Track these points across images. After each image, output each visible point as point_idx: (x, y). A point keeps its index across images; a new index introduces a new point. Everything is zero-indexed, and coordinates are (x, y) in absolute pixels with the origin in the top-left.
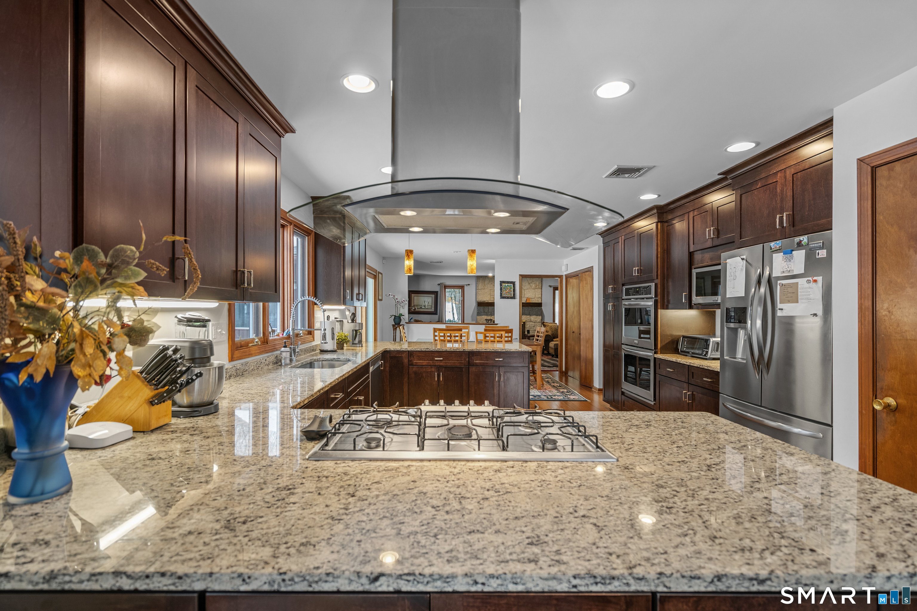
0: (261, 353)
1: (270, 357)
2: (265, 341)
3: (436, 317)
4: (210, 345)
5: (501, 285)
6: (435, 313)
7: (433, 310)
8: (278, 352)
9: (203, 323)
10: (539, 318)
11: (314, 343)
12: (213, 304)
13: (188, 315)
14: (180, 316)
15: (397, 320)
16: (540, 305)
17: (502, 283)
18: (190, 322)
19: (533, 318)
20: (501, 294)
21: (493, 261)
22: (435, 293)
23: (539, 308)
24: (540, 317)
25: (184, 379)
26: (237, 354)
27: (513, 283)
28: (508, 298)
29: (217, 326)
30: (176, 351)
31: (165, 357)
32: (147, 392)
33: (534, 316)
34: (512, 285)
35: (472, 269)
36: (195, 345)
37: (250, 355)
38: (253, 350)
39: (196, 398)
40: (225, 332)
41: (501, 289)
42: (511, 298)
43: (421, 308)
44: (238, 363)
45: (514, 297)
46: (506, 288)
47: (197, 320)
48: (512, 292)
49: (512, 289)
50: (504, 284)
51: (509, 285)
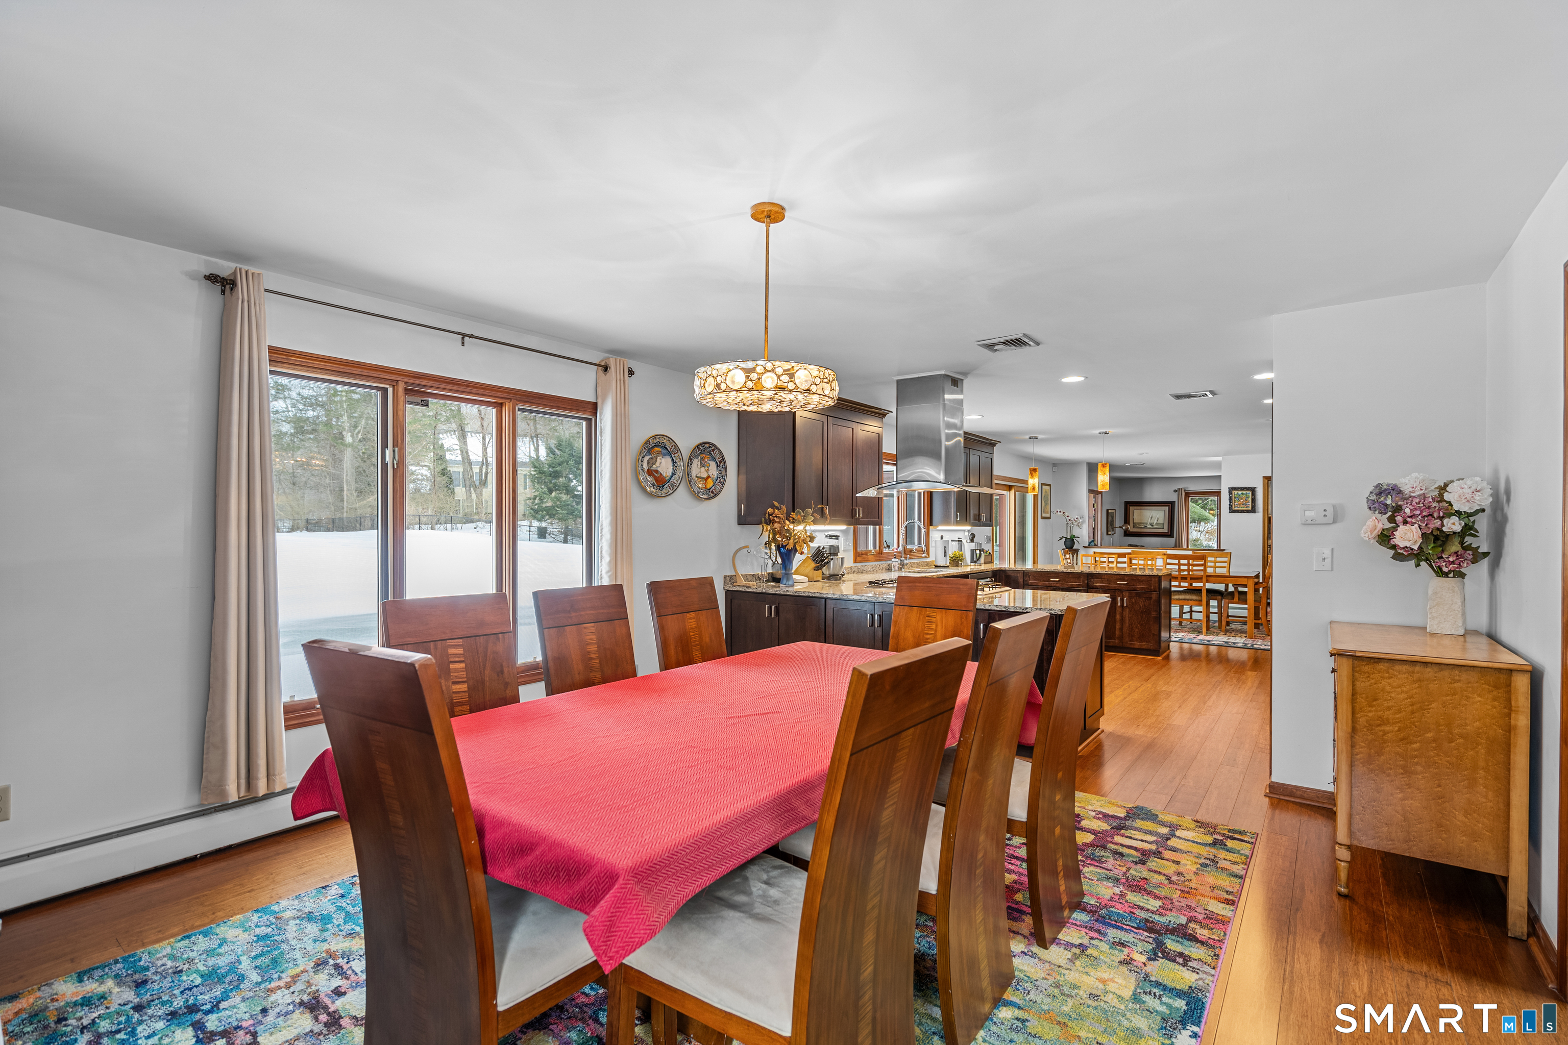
0: (876, 560)
1: (884, 564)
2: (880, 553)
3: (1171, 541)
4: (838, 547)
5: (1230, 493)
6: (1170, 535)
7: (1166, 530)
8: (890, 562)
9: (837, 537)
11: (929, 560)
12: (844, 527)
13: (830, 533)
14: (826, 534)
15: (1069, 543)
17: (1232, 489)
18: (831, 537)
20: (1230, 506)
21: (1220, 459)
22: (1171, 505)
25: (826, 561)
26: (859, 559)
27: (1253, 490)
28: (1242, 511)
29: (846, 540)
30: (823, 548)
31: (819, 550)
32: (813, 565)
34: (1250, 493)
35: (1103, 486)
36: (831, 547)
37: (868, 561)
38: (870, 558)
39: (831, 572)
40: (851, 544)
41: (1230, 499)
42: (1248, 512)
43: (1145, 527)
44: (859, 565)
45: (1253, 510)
46: (1238, 497)
47: (834, 536)
48: (1250, 503)
49: (1250, 499)
50: (1236, 492)
51: (1245, 492)
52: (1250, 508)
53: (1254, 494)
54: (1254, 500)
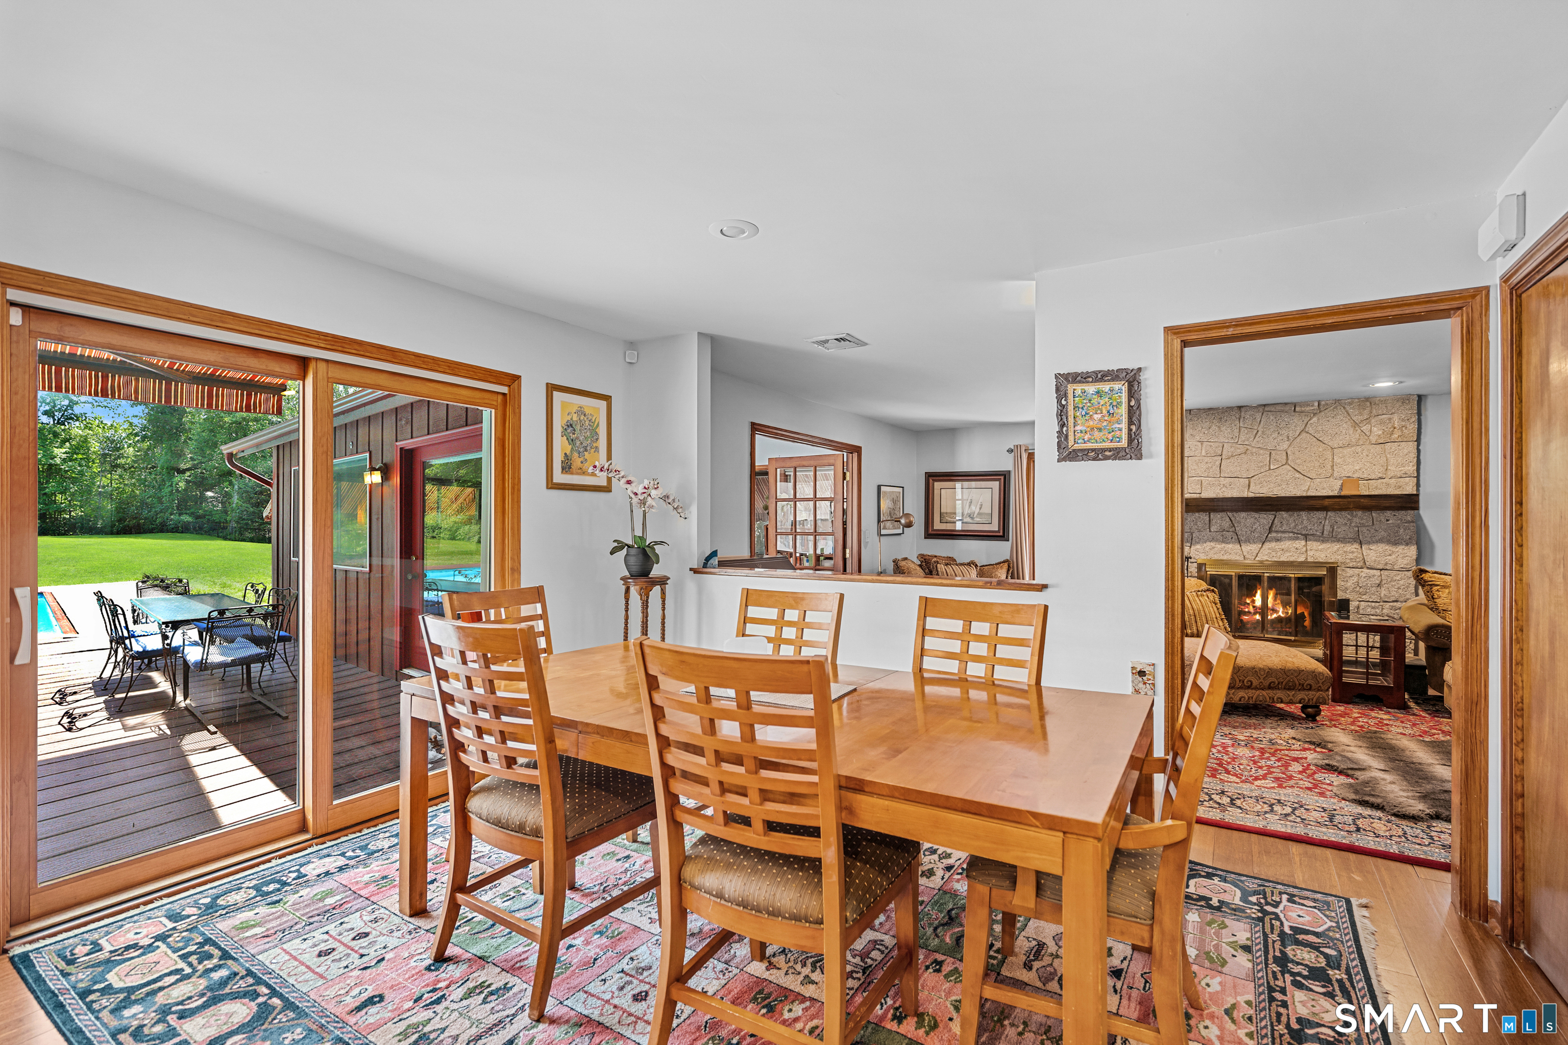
5: (1061, 394)
6: (1000, 536)
7: (995, 527)
10: (1406, 555)
16: (1409, 502)
17: (1065, 381)
19: (1375, 553)
20: (1062, 437)
22: (1004, 477)
23: (1409, 515)
24: (1412, 551)
27: (1132, 377)
28: (1098, 455)
33: (1382, 547)
34: (1121, 387)
41: (1062, 413)
42: (1117, 454)
45: (1133, 451)
46: (1088, 405)
48: (1124, 425)
49: (1123, 410)
50: (1079, 388)
51: (1105, 387)
52: (1124, 443)
53: (1134, 389)
54: (1134, 415)
